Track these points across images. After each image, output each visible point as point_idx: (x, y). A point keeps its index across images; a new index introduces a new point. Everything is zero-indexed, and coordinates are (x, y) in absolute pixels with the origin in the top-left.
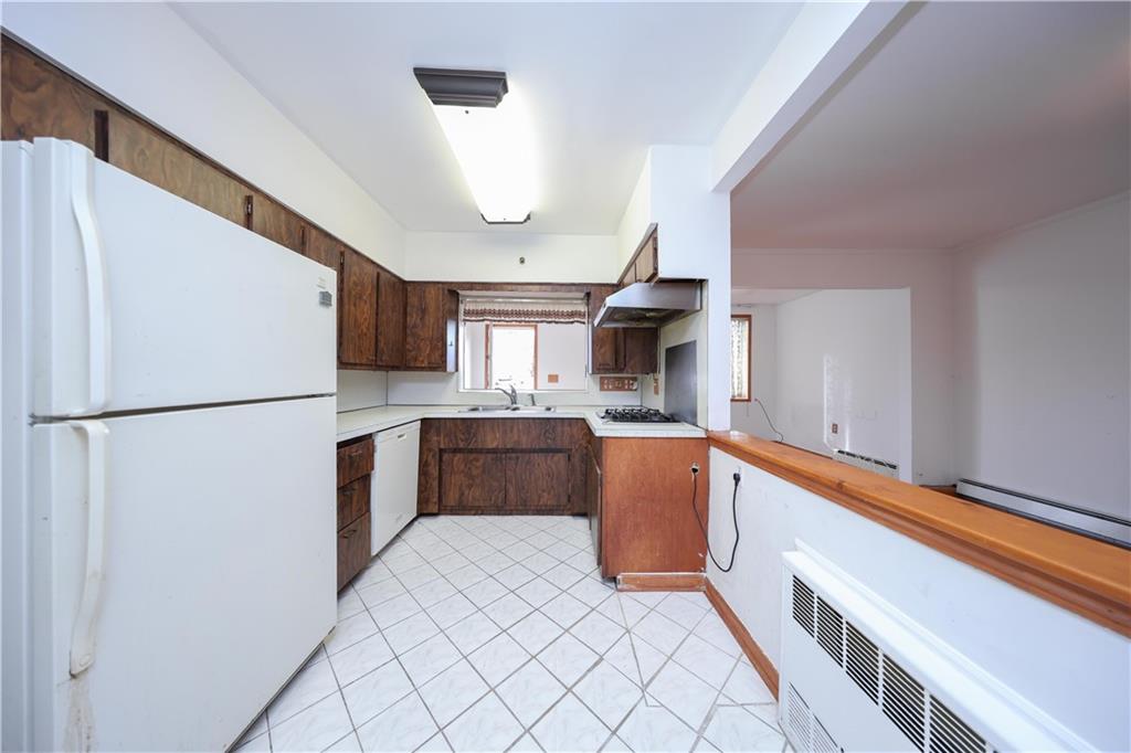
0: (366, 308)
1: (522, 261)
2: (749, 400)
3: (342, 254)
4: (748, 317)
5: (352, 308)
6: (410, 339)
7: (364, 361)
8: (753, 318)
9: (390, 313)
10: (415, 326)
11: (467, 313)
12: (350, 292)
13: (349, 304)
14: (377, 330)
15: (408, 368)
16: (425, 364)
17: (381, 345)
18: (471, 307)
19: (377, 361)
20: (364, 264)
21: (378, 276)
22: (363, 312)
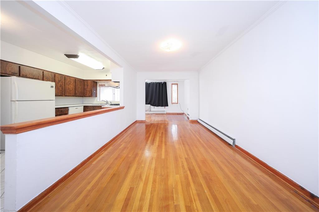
0: (72, 86)
1: (106, 75)
2: (177, 103)
3: (65, 77)
4: (177, 84)
5: (68, 86)
6: (85, 91)
7: (71, 95)
8: (178, 84)
9: (79, 86)
10: (86, 88)
11: (100, 85)
12: (67, 83)
13: (67, 85)
14: (75, 89)
15: (85, 96)
16: (88, 96)
17: (77, 92)
18: (100, 84)
19: (75, 95)
20: (71, 78)
21: (75, 80)
22: (71, 87)
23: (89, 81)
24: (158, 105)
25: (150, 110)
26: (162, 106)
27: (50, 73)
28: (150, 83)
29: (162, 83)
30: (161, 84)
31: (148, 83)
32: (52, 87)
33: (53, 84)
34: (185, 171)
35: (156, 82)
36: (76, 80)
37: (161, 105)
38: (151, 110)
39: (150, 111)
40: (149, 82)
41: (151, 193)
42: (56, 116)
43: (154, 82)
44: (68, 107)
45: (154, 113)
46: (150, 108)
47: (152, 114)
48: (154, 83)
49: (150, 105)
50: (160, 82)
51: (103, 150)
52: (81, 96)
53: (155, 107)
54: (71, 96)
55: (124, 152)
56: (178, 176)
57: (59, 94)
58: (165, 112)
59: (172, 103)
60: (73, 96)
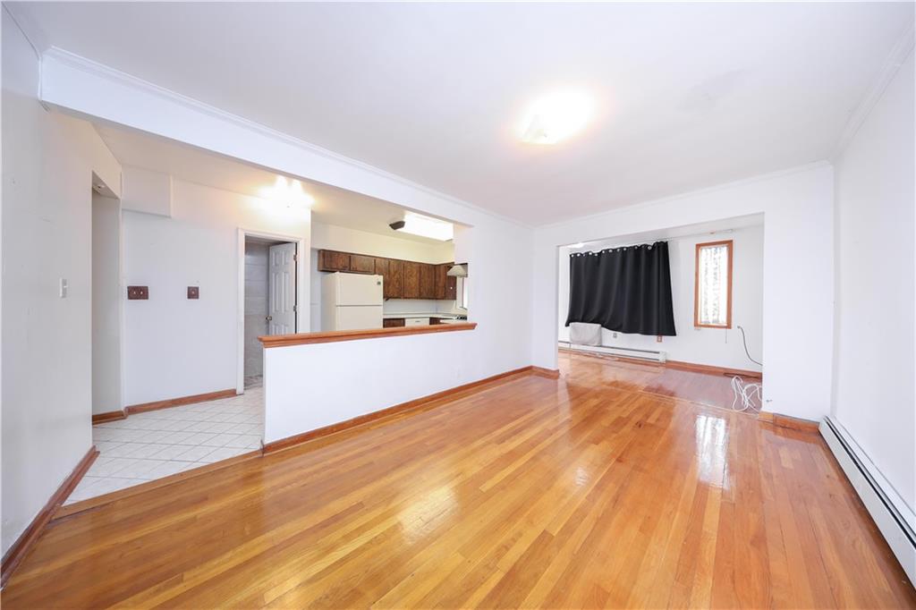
0: (414, 279)
2: (728, 326)
4: (729, 242)
6: (436, 288)
8: (735, 242)
9: (426, 279)
10: (438, 282)
12: (407, 275)
14: (419, 285)
15: (437, 299)
16: (440, 297)
17: (422, 291)
19: (420, 297)
20: (414, 265)
21: (420, 267)
22: (413, 281)
23: (442, 267)
24: (630, 329)
25: (601, 340)
26: (647, 331)
27: (383, 260)
28: (600, 254)
29: (646, 246)
30: (643, 252)
31: (593, 254)
32: (379, 283)
33: (381, 278)
34: (491, 566)
35: (622, 248)
36: (422, 267)
37: (641, 328)
38: (604, 344)
39: (601, 346)
40: (596, 251)
41: (370, 542)
42: (384, 326)
43: (616, 247)
44: (404, 319)
45: (612, 356)
46: (600, 333)
47: (604, 356)
48: (614, 250)
49: (599, 325)
50: (639, 244)
51: (406, 410)
52: (429, 299)
53: (619, 334)
54: (412, 298)
55: (428, 431)
56: (460, 559)
57: (396, 295)
58: (661, 358)
59: (696, 325)
60: (417, 298)
